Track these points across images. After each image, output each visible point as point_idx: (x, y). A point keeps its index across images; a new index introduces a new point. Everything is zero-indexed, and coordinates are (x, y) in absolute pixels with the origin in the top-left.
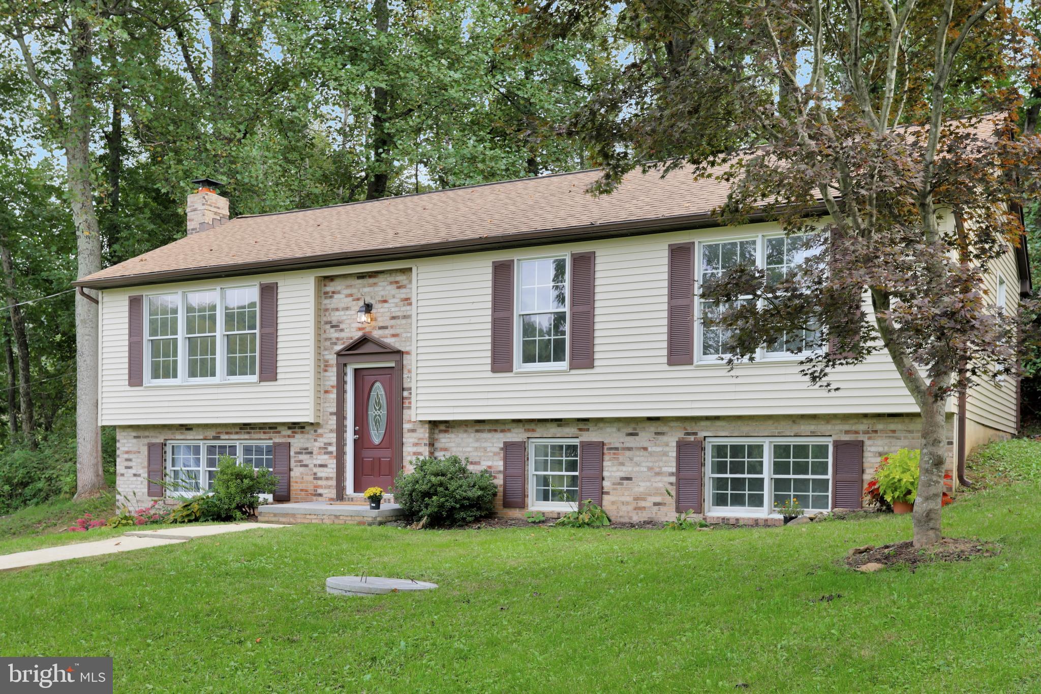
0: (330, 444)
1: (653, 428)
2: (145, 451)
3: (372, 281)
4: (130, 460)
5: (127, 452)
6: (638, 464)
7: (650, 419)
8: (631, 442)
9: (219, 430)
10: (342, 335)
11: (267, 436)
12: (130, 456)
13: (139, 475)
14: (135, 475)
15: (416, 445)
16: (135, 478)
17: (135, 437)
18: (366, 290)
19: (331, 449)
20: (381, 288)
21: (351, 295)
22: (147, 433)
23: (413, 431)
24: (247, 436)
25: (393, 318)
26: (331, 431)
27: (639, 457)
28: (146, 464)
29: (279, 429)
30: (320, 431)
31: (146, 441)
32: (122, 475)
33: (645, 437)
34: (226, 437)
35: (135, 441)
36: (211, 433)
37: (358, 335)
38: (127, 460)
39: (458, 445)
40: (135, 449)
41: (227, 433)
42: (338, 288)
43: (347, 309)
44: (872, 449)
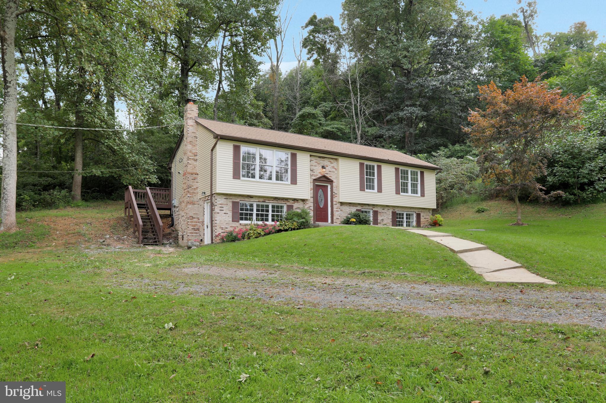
0: (311, 207)
1: (387, 208)
2: (230, 205)
3: (323, 159)
4: (223, 207)
5: (221, 204)
6: (385, 216)
7: (387, 206)
8: (383, 211)
9: (265, 199)
10: (314, 174)
11: (284, 202)
12: (223, 206)
13: (227, 214)
14: (225, 213)
15: (337, 208)
16: (225, 215)
17: (225, 198)
18: (321, 162)
19: (311, 208)
20: (326, 162)
21: (317, 162)
22: (231, 197)
23: (336, 204)
24: (276, 202)
25: (330, 171)
26: (311, 202)
27: (385, 214)
28: (231, 209)
29: (289, 200)
30: (307, 202)
31: (231, 200)
32: (218, 213)
33: (386, 210)
34: (268, 201)
35: (226, 200)
36: (262, 200)
37: (320, 175)
38: (220, 207)
39: (345, 209)
40: (225, 203)
41: (268, 200)
42: (313, 159)
43: (316, 166)
44: (422, 215)
